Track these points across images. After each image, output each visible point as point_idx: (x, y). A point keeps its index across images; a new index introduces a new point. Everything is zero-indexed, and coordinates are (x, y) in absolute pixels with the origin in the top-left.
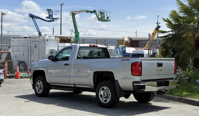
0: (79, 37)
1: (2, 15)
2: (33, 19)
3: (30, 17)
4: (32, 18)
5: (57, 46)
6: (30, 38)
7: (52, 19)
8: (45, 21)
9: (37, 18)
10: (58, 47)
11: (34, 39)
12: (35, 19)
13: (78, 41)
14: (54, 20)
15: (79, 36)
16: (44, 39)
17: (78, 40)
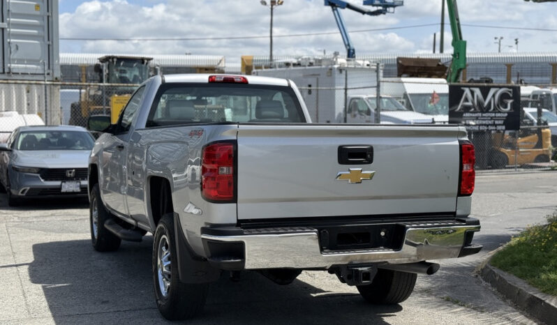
0: (465, 58)
1: (272, 6)
2: (333, 10)
3: (326, 5)
4: (332, 8)
5: (344, 87)
6: (299, 64)
7: (380, 5)
8: (363, 12)
9: (344, 8)
10: (346, 89)
11: (307, 68)
12: (339, 9)
13: (461, 69)
14: (386, 10)
15: (467, 56)
16: (330, 67)
17: (462, 66)
